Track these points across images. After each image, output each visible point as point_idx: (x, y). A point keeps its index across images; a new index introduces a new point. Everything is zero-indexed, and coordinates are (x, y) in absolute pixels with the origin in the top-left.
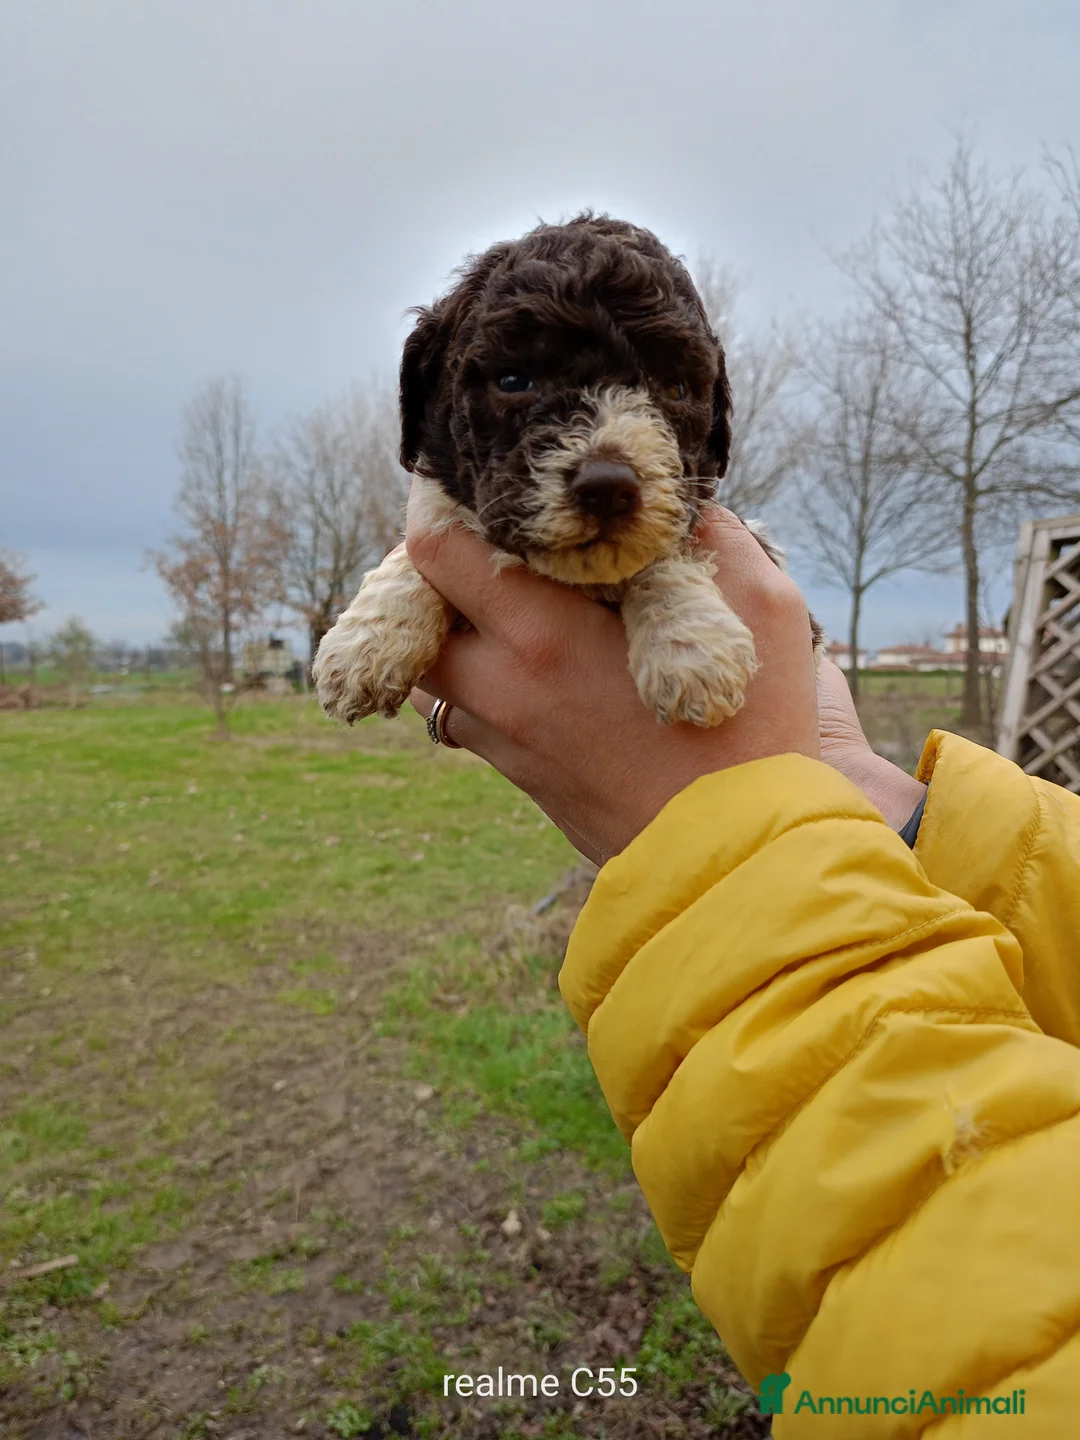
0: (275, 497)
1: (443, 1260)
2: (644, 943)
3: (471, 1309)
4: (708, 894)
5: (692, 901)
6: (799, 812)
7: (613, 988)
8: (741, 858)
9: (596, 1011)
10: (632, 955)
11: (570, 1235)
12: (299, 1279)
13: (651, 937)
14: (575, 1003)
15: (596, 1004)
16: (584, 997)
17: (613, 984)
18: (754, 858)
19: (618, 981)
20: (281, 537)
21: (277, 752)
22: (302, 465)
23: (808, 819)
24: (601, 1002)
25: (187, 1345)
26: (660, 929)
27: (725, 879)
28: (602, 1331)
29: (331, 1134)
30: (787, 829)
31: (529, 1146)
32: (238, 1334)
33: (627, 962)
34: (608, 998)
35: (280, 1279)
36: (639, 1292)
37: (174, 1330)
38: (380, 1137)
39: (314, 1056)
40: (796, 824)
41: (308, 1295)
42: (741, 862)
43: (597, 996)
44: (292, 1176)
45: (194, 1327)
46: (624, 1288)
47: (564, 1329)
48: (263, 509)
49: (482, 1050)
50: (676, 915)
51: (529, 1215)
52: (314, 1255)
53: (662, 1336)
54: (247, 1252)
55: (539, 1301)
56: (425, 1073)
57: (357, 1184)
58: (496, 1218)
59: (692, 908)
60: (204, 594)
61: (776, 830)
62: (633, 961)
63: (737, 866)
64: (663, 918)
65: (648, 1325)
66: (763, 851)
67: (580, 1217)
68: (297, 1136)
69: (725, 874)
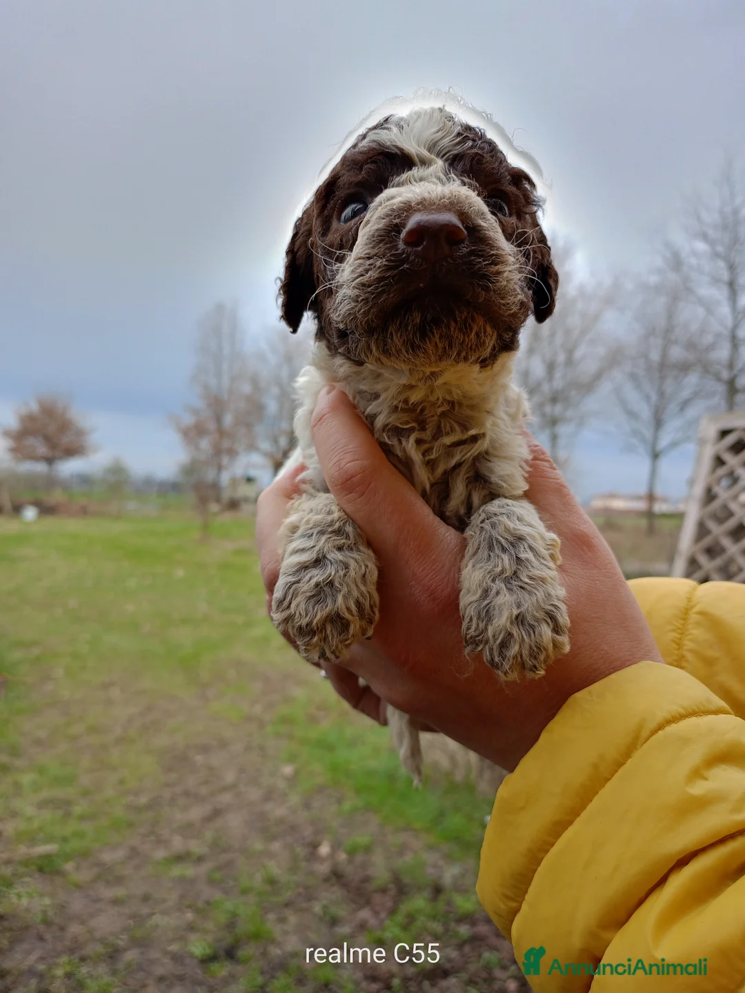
0: (255, 381)
1: (275, 868)
2: (547, 851)
3: (288, 895)
4: (596, 800)
5: (583, 807)
6: (661, 715)
7: (527, 897)
8: (619, 764)
9: (516, 919)
10: (539, 864)
11: (359, 858)
12: (189, 871)
14: (496, 913)
15: (516, 911)
16: (502, 906)
18: (630, 762)
19: (531, 889)
20: (256, 408)
21: (240, 552)
22: (273, 360)
23: (669, 722)
24: (520, 910)
25: (116, 902)
26: (559, 836)
27: (609, 785)
28: (365, 914)
29: (225, 789)
30: (654, 732)
31: (347, 806)
32: (146, 898)
33: (535, 871)
34: (524, 906)
35: (177, 871)
36: (393, 892)
37: (108, 893)
38: (254, 794)
39: (223, 744)
40: (660, 727)
41: (193, 881)
42: (619, 768)
43: (514, 905)
44: (196, 813)
45: (120, 892)
46: (384, 890)
47: (342, 911)
48: (246, 388)
49: (330, 748)
50: (570, 823)
51: (336, 847)
52: (200, 859)
53: (400, 918)
54: (160, 854)
55: (330, 897)
56: (292, 758)
57: (235, 822)
58: (315, 846)
59: (584, 815)
60: (205, 444)
61: (645, 734)
62: (540, 869)
63: (617, 771)
64: (559, 827)
65: (392, 912)
66: (637, 755)
67: (368, 849)
68: (204, 790)
69: (608, 780)
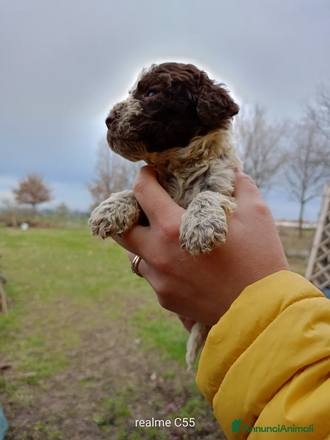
1: (131, 385)
3: (137, 396)
6: (291, 297)
7: (221, 385)
8: (269, 321)
9: (215, 396)
10: (228, 370)
11: (169, 381)
12: (93, 385)
13: (235, 361)
14: (205, 392)
16: (209, 389)
17: (221, 383)
18: (275, 321)
19: (223, 382)
20: (124, 180)
23: (295, 301)
24: (217, 391)
25: (61, 398)
26: (239, 356)
27: (264, 332)
28: (171, 406)
29: (110, 349)
30: (287, 306)
31: (164, 357)
32: (74, 397)
33: (226, 373)
34: (220, 389)
35: (88, 385)
36: (184, 396)
37: (58, 394)
38: (122, 351)
39: (109, 329)
41: (95, 390)
43: (215, 389)
44: (97, 360)
45: (63, 394)
46: (180, 395)
47: (161, 404)
48: (120, 172)
49: (157, 331)
50: (245, 350)
51: (159, 375)
52: (98, 380)
53: (187, 408)
54: (81, 377)
55: (156, 398)
56: (139, 336)
57: (114, 364)
58: (149, 375)
61: (283, 306)
62: (228, 372)
63: (268, 325)
64: (238, 352)
65: (184, 405)
66: (279, 317)
67: (173, 377)
68: (100, 349)
69: (264, 329)
